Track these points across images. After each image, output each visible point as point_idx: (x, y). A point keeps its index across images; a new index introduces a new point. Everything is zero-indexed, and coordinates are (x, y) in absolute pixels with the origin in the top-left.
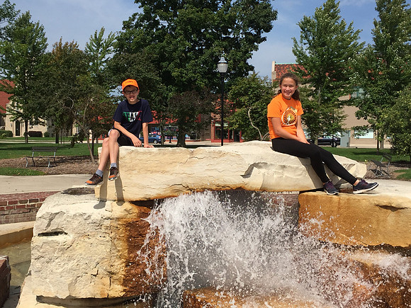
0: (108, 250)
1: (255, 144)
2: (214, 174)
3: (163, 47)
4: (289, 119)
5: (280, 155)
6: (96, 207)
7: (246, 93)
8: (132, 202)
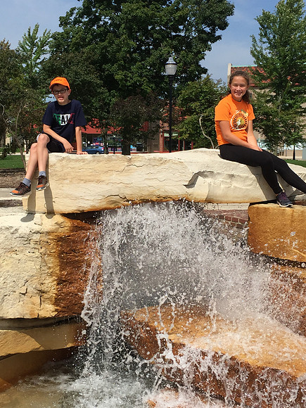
0: (38, 267)
1: (202, 152)
2: (154, 183)
3: (105, 47)
4: (239, 123)
5: (228, 163)
6: (24, 220)
7: (196, 99)
8: (64, 215)
